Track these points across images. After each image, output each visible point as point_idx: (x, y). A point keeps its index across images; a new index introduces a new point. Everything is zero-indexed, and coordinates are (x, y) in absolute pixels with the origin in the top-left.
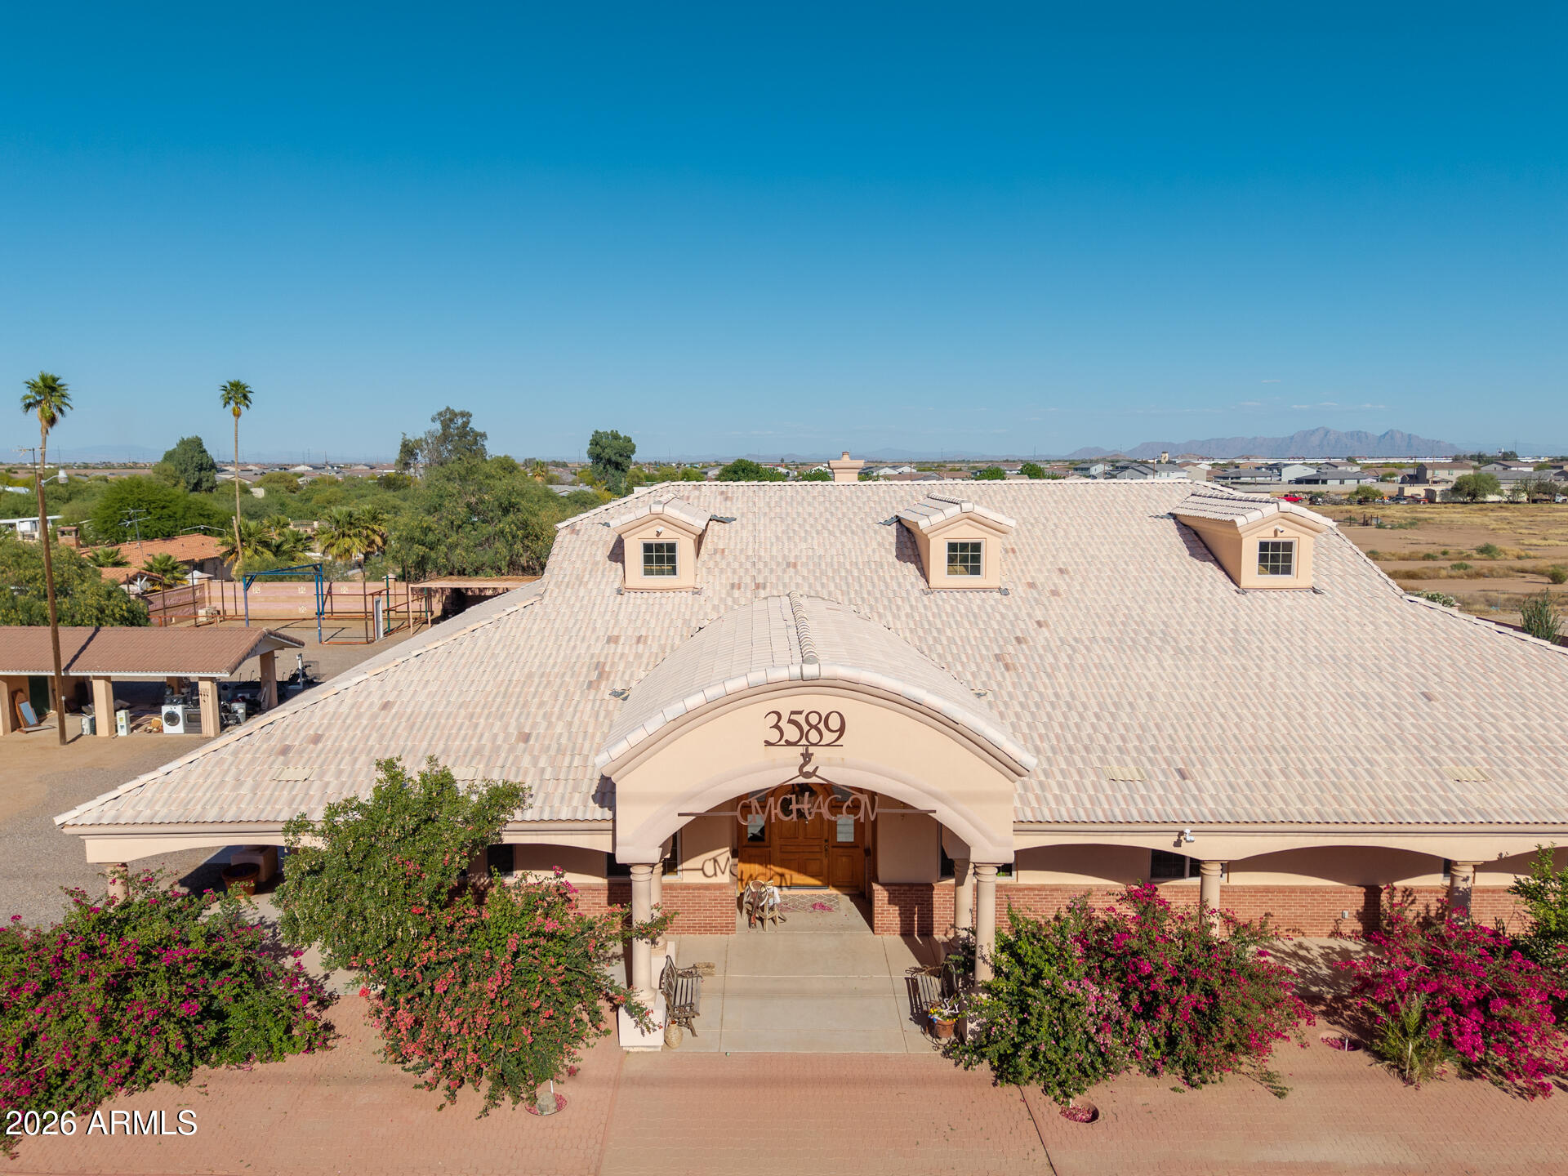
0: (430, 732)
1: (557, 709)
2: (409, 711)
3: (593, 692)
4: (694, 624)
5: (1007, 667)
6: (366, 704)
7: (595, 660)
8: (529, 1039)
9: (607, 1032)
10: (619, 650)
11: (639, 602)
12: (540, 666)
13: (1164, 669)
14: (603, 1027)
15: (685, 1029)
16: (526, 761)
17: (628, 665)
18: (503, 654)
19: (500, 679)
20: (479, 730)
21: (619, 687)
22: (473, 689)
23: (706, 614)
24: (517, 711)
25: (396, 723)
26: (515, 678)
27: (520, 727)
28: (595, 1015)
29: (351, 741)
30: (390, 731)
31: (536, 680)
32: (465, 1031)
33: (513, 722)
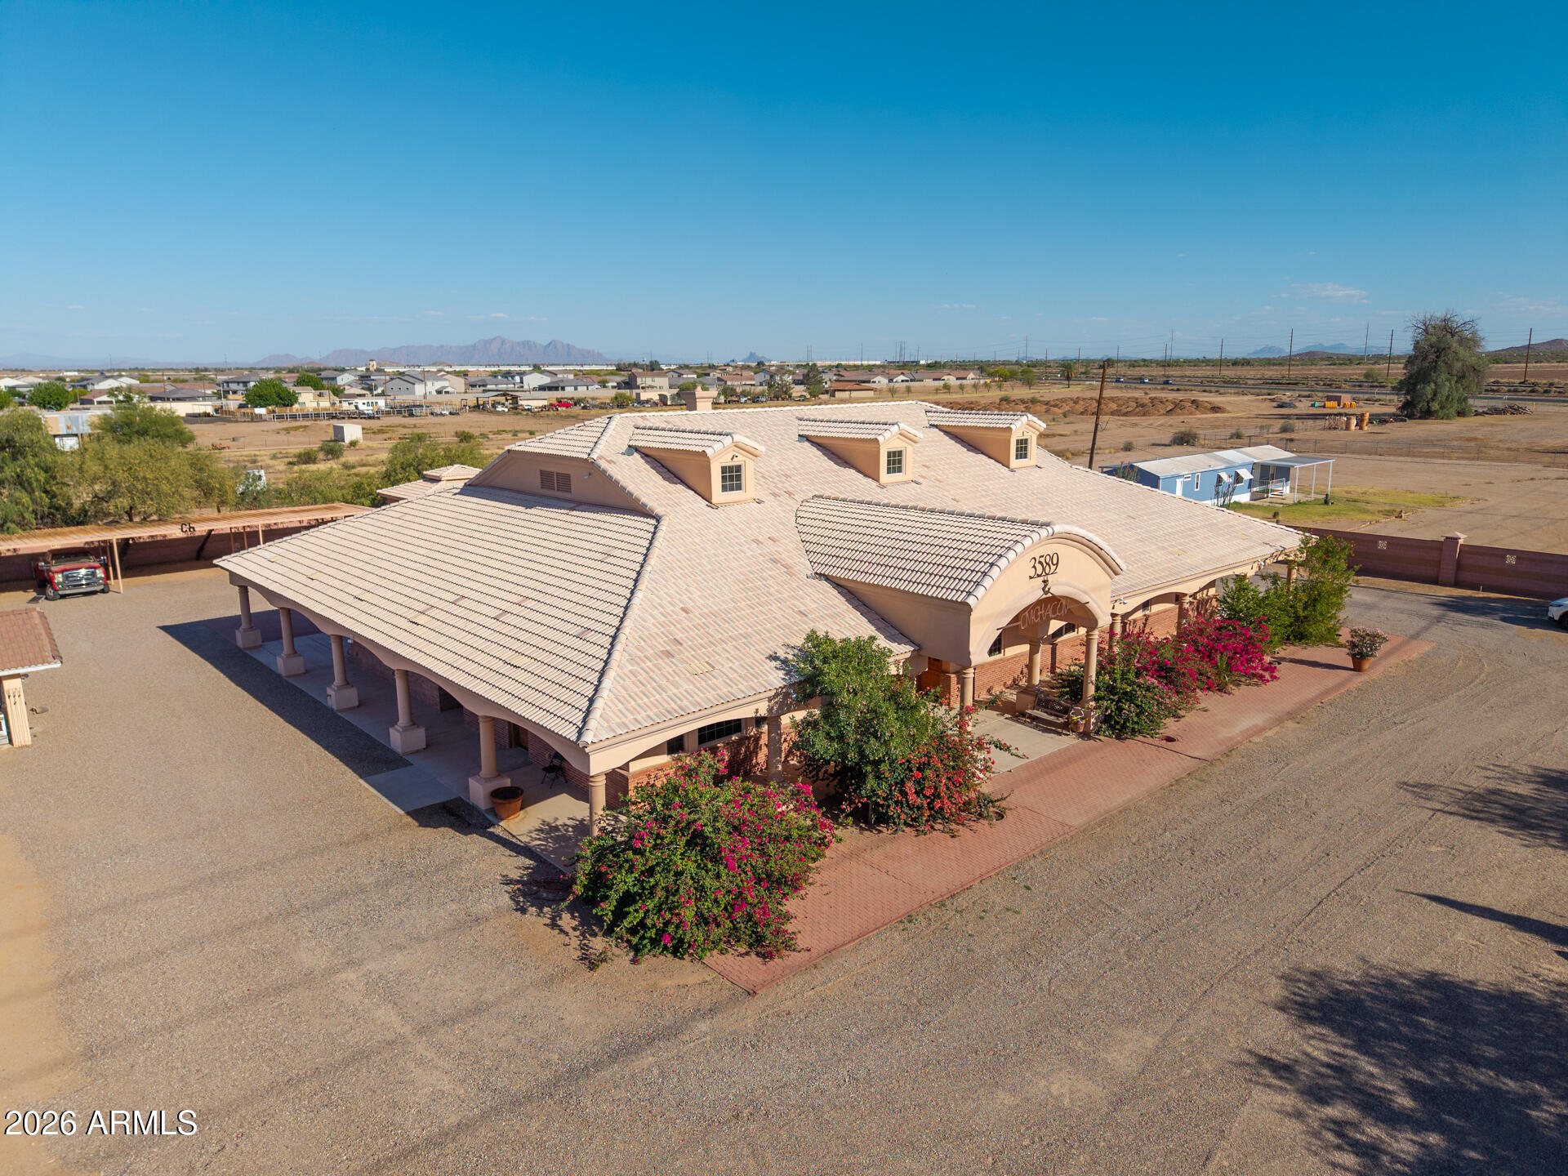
7: (767, 557)
10: (771, 549)
17: (790, 558)
21: (807, 573)
23: (785, 517)
31: (753, 577)
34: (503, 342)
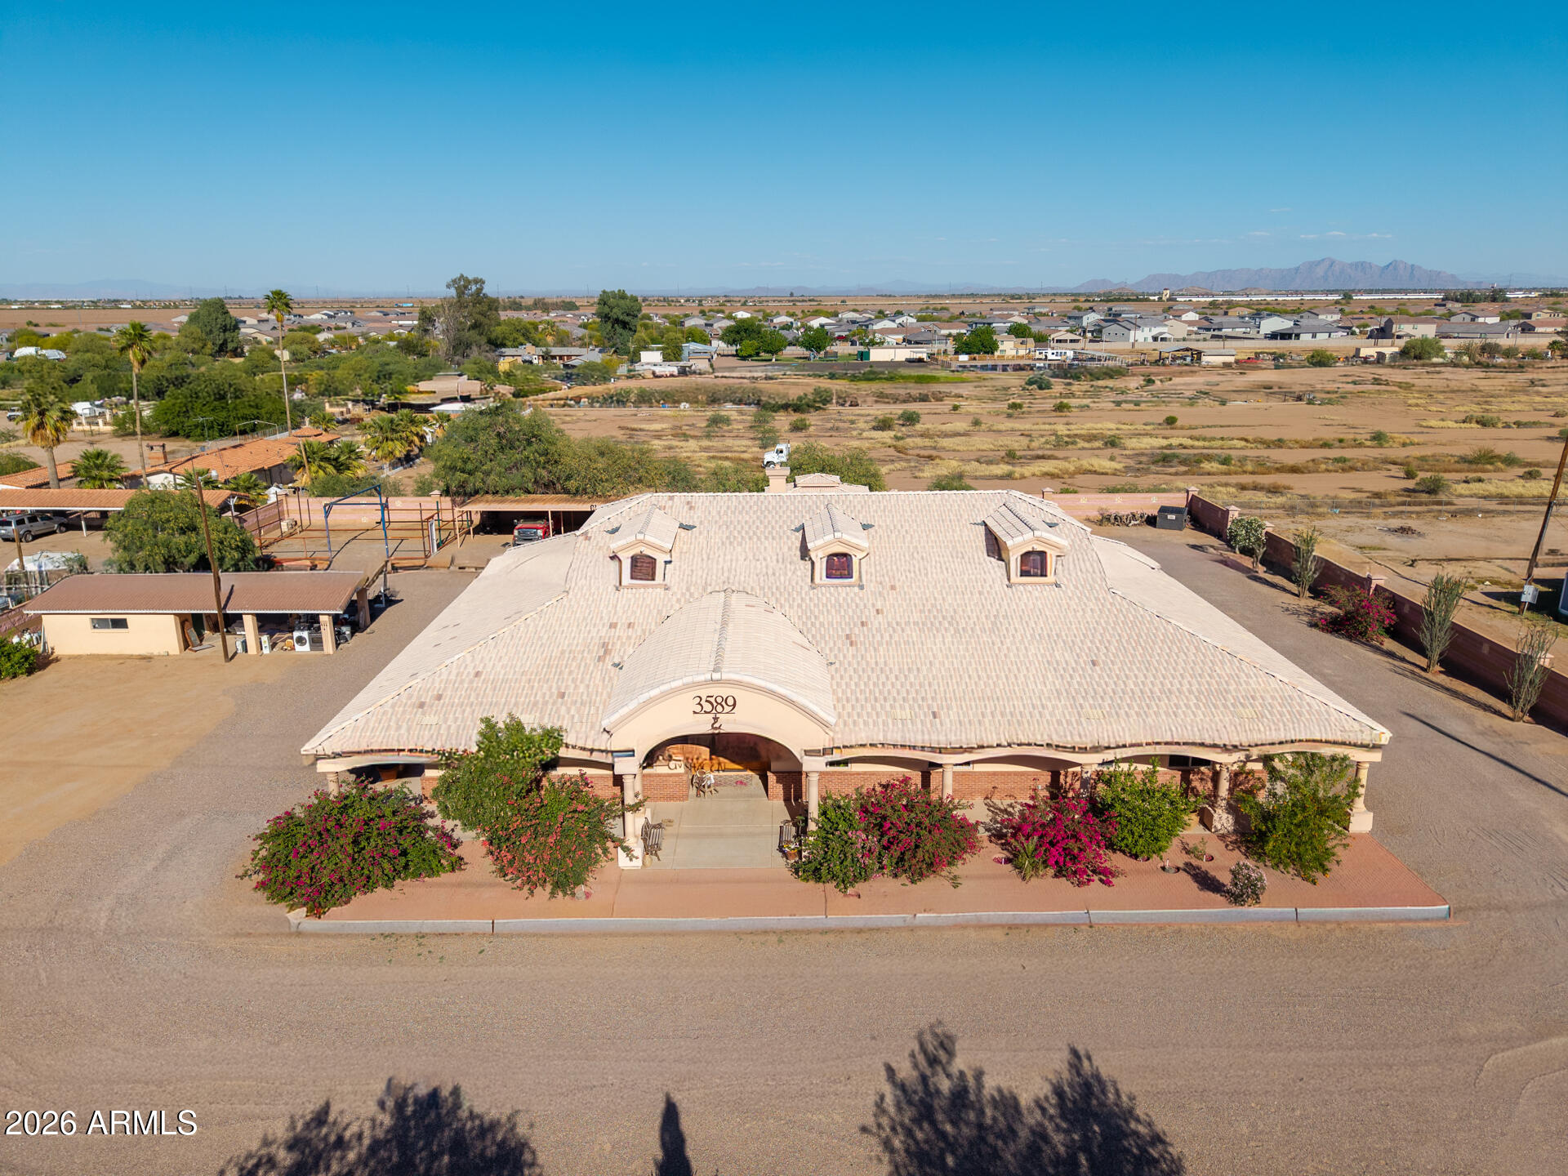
0: (506, 692)
1: (580, 676)
2: (492, 677)
3: (601, 663)
4: (664, 614)
5: (851, 644)
6: (466, 673)
7: (602, 641)
8: (571, 865)
9: (612, 859)
10: (617, 634)
11: (630, 596)
12: (568, 646)
13: (944, 644)
14: (610, 856)
15: (654, 857)
16: (563, 710)
17: (623, 644)
18: (546, 636)
19: (544, 655)
20: (534, 691)
21: (617, 662)
22: (529, 663)
23: (672, 606)
24: (556, 677)
25: (485, 686)
26: (554, 654)
27: (559, 688)
28: (606, 851)
29: (460, 698)
30: (482, 692)
31: (567, 655)
32: (538, 861)
33: (554, 685)
34: (1332, 263)
